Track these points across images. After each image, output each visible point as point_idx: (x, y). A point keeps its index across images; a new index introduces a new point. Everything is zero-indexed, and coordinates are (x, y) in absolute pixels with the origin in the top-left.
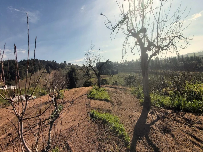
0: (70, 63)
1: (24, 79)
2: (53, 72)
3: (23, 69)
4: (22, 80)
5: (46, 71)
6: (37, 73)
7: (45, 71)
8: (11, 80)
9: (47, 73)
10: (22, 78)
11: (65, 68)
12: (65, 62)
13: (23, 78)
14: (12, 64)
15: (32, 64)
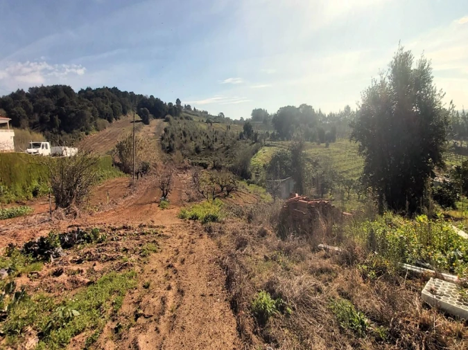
0: (189, 106)
1: (90, 133)
2: (155, 122)
3: (89, 108)
4: (87, 134)
5: (140, 119)
6: (118, 121)
7: (138, 118)
8: (63, 132)
9: (141, 123)
10: (86, 129)
11: (181, 115)
12: (178, 101)
13: (90, 130)
14: (63, 95)
15: (106, 98)
